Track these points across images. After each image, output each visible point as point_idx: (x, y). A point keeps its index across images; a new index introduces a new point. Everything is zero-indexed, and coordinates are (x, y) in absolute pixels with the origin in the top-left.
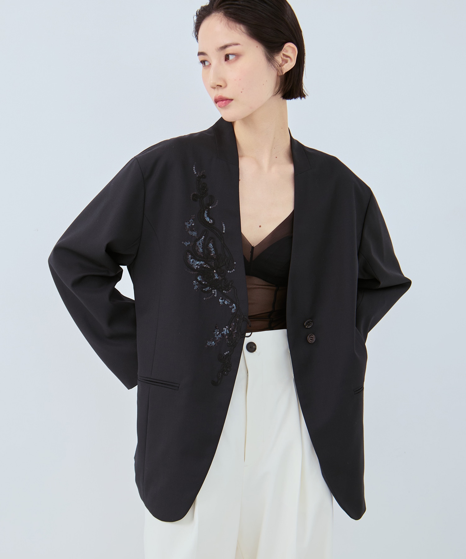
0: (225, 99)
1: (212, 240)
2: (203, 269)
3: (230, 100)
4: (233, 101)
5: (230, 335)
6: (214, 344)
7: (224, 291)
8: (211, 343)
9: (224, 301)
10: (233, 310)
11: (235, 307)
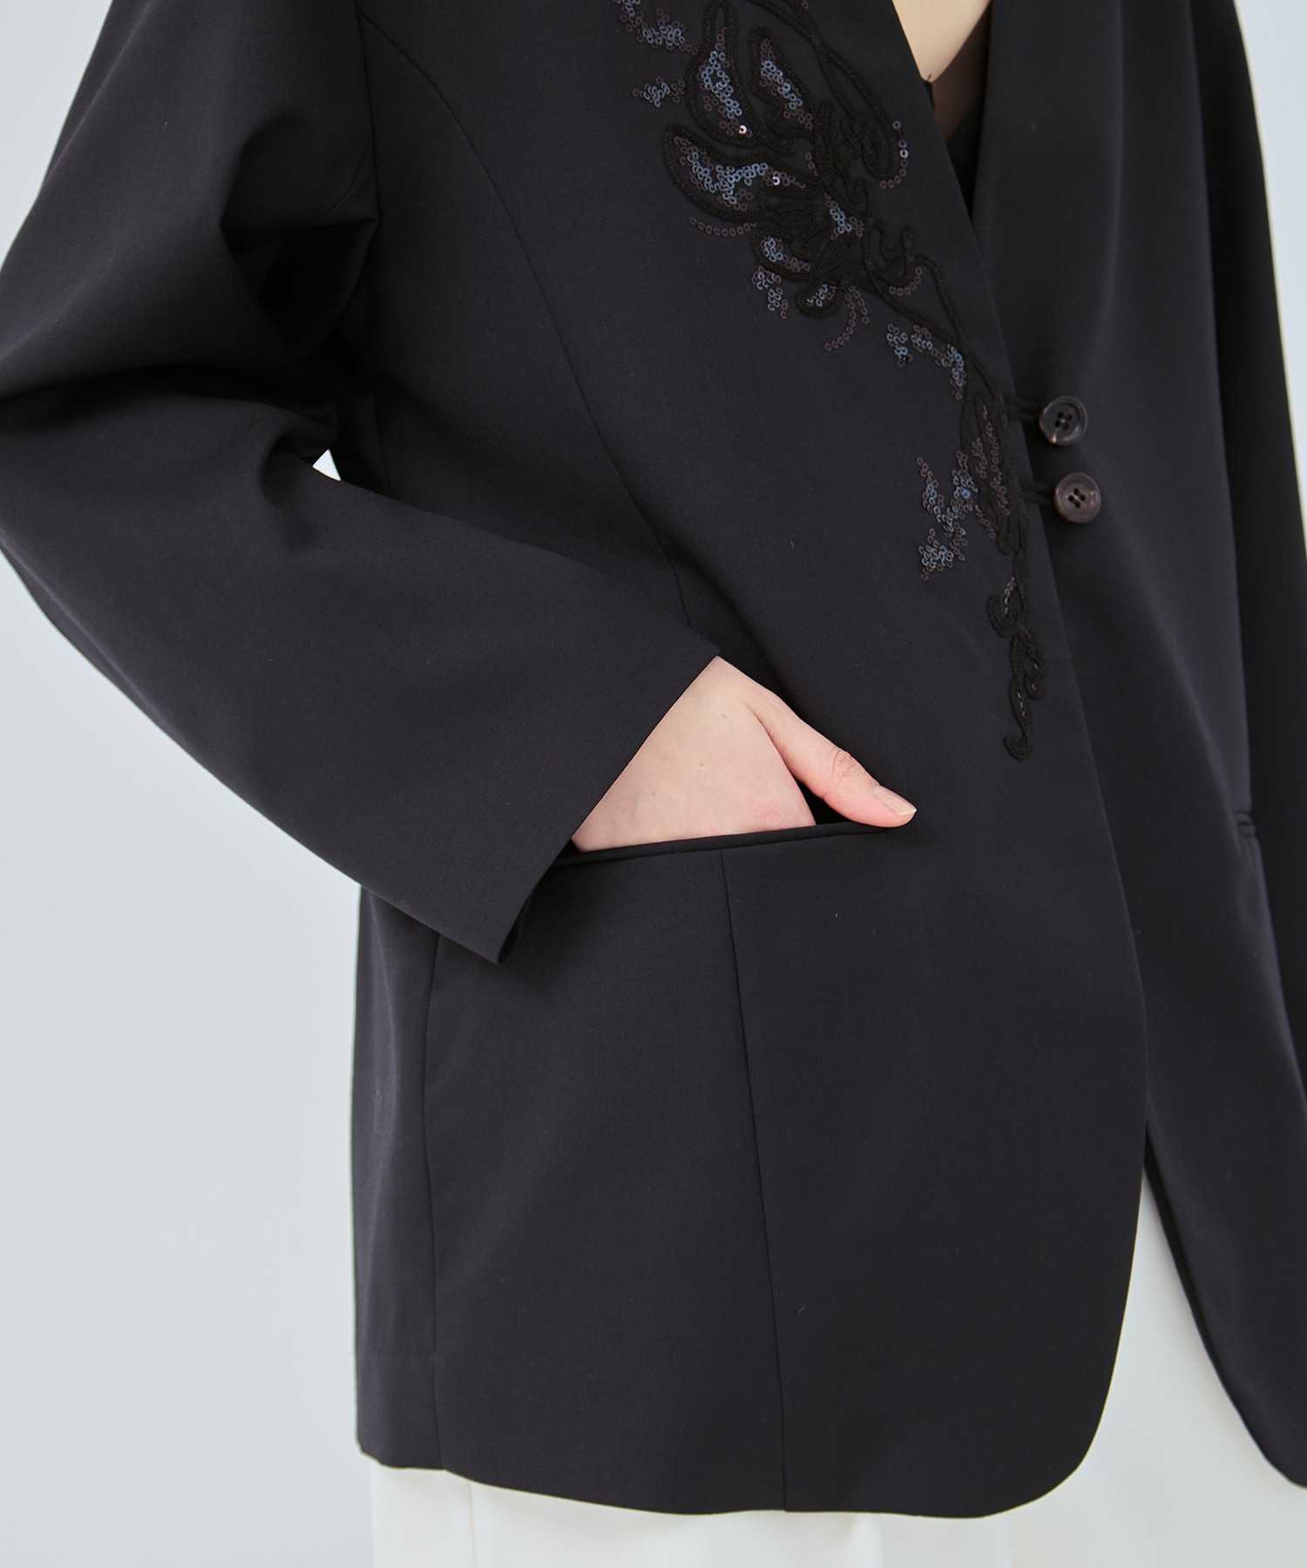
1: (765, 44)
2: (774, 200)
5: (985, 497)
6: (949, 558)
7: (892, 291)
8: (936, 556)
9: (910, 339)
10: (956, 374)
11: (958, 358)
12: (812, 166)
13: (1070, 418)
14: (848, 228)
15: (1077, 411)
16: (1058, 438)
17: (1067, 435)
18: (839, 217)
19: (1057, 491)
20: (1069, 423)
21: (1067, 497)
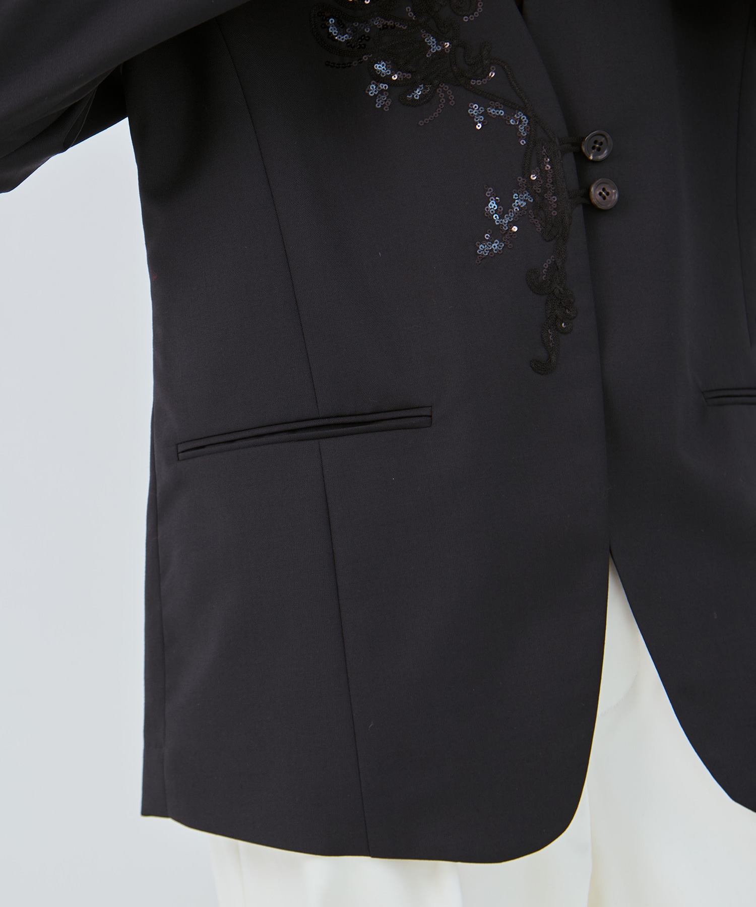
5: (538, 206)
6: (500, 247)
7: (473, 82)
8: (491, 247)
9: (486, 110)
10: (521, 128)
11: (524, 118)
13: (601, 144)
14: (439, 48)
15: (606, 139)
16: (593, 156)
17: (600, 155)
18: (431, 41)
19: (592, 189)
20: (601, 147)
21: (598, 192)
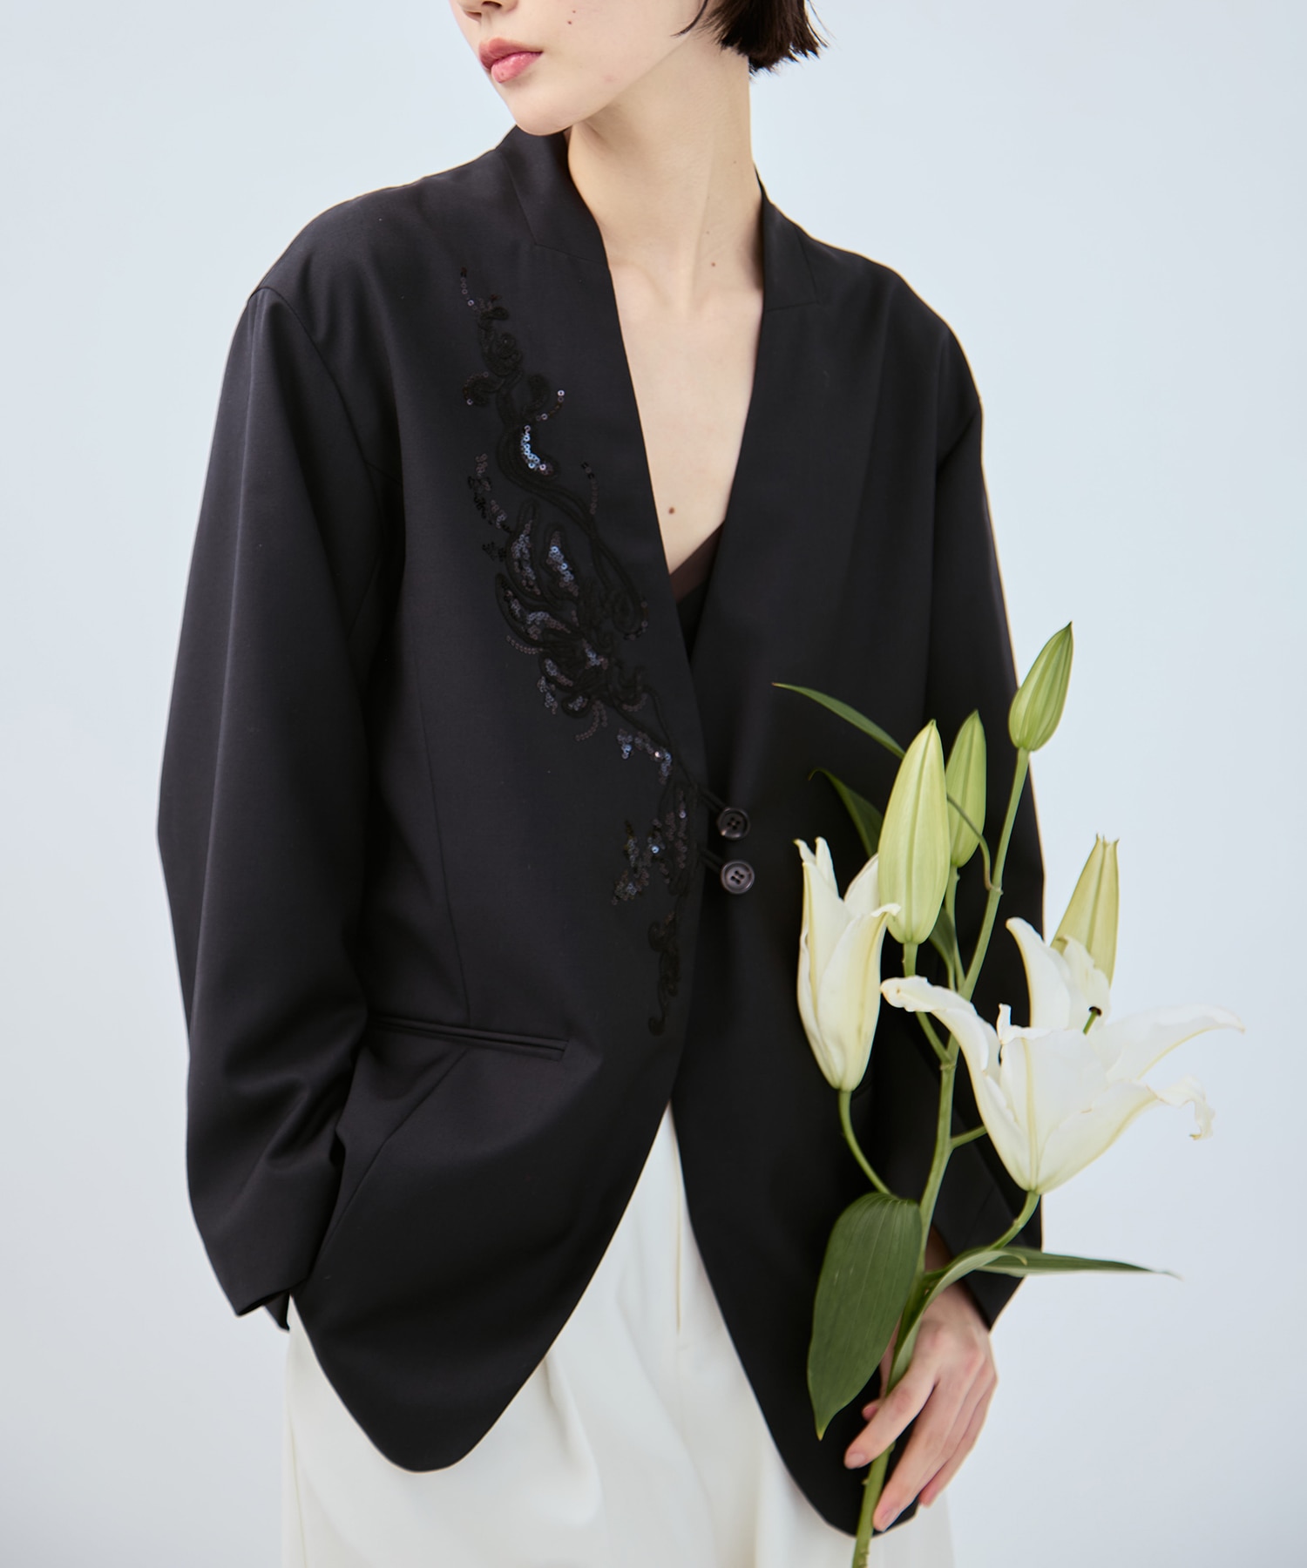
0: (515, 51)
1: (555, 535)
2: (552, 637)
3: (532, 53)
4: (542, 57)
5: (669, 854)
6: (633, 893)
7: (625, 707)
8: (625, 888)
9: (633, 741)
10: (664, 767)
11: (667, 757)
12: (575, 619)
13: (738, 823)
14: (597, 663)
15: (744, 819)
16: (727, 833)
17: (736, 834)
19: (723, 869)
20: (738, 826)
21: (730, 874)
